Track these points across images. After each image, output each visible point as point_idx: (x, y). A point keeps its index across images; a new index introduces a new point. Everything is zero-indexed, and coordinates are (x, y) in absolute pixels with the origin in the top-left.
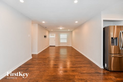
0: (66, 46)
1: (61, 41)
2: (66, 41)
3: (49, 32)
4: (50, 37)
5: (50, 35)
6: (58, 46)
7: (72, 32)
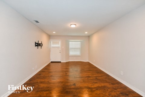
0: (80, 61)
1: (71, 53)
2: (78, 53)
3: (50, 37)
4: (52, 46)
5: (52, 42)
6: (65, 61)
7: (89, 37)
